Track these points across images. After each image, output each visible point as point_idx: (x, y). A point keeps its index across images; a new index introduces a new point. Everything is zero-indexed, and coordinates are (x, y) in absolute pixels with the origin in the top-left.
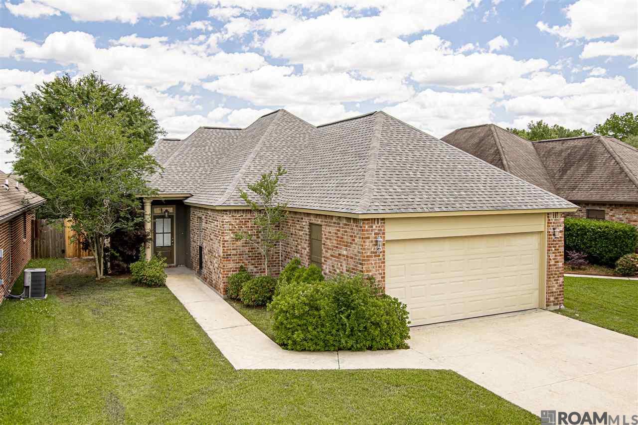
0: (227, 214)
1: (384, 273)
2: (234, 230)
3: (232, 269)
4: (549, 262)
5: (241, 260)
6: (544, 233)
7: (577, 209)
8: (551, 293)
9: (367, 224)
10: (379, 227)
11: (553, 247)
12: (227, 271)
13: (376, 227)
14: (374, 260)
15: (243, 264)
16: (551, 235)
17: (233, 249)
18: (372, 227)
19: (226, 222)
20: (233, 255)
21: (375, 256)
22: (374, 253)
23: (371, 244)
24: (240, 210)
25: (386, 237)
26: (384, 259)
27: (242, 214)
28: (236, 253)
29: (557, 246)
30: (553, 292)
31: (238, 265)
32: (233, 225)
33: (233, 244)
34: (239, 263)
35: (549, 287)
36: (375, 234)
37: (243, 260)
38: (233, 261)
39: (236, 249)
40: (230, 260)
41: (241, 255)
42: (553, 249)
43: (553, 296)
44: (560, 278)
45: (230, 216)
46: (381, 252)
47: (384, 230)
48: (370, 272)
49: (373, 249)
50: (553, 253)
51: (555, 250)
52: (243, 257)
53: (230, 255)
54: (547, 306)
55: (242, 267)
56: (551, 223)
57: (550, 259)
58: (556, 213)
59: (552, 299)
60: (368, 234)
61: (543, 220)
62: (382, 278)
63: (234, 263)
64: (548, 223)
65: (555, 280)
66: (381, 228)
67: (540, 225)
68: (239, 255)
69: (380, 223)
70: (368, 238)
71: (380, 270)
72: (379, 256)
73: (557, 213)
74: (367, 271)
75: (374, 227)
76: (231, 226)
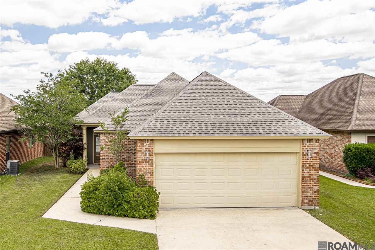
0: (102, 135)
1: (153, 173)
2: (107, 144)
3: (106, 166)
4: (303, 175)
5: (111, 162)
6: (300, 153)
7: (329, 137)
8: (305, 197)
9: (140, 142)
10: (149, 144)
11: (308, 164)
12: (102, 167)
13: (147, 144)
14: (144, 164)
15: (112, 164)
16: (305, 155)
17: (106, 155)
18: (143, 144)
19: (102, 140)
20: (106, 158)
21: (145, 162)
22: (145, 160)
23: (142, 155)
24: (111, 133)
25: (154, 151)
26: (152, 164)
27: (112, 135)
28: (108, 157)
29: (312, 163)
30: (307, 196)
31: (110, 165)
32: (106, 141)
33: (106, 152)
34: (110, 163)
35: (303, 192)
36: (145, 149)
37: (113, 162)
38: (106, 162)
39: (109, 155)
40: (104, 161)
41: (112, 158)
42: (308, 165)
43: (307, 199)
44: (315, 187)
45: (105, 136)
46: (150, 160)
47: (153, 146)
48: (142, 171)
49: (144, 158)
50: (307, 168)
51: (310, 166)
52: (113, 160)
53: (105, 158)
54: (302, 205)
55: (112, 165)
56: (305, 146)
57: (304, 173)
58: (310, 139)
59: (306, 201)
60: (140, 148)
61: (299, 145)
62: (151, 175)
63: (107, 163)
64: (302, 146)
65: (309, 188)
66: (150, 145)
67: (297, 147)
68: (110, 158)
69: (149, 142)
70: (141, 151)
71: (150, 171)
72: (149, 162)
73: (312, 139)
74: (140, 171)
75: (145, 144)
76: (105, 142)
